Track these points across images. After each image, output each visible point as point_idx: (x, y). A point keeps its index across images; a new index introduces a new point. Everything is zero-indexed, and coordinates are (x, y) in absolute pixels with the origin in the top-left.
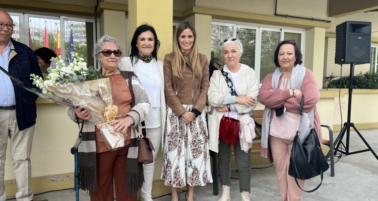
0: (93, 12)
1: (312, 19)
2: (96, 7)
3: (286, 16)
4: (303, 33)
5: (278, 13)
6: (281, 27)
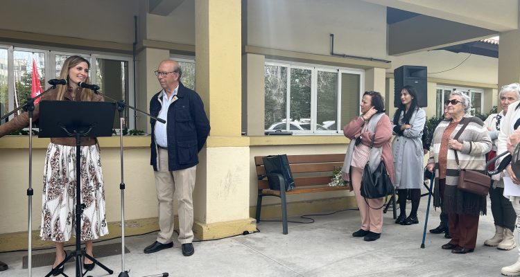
0: (131, 49)
1: (371, 59)
2: (135, 44)
3: (344, 56)
4: (362, 73)
5: (334, 52)
6: (338, 68)
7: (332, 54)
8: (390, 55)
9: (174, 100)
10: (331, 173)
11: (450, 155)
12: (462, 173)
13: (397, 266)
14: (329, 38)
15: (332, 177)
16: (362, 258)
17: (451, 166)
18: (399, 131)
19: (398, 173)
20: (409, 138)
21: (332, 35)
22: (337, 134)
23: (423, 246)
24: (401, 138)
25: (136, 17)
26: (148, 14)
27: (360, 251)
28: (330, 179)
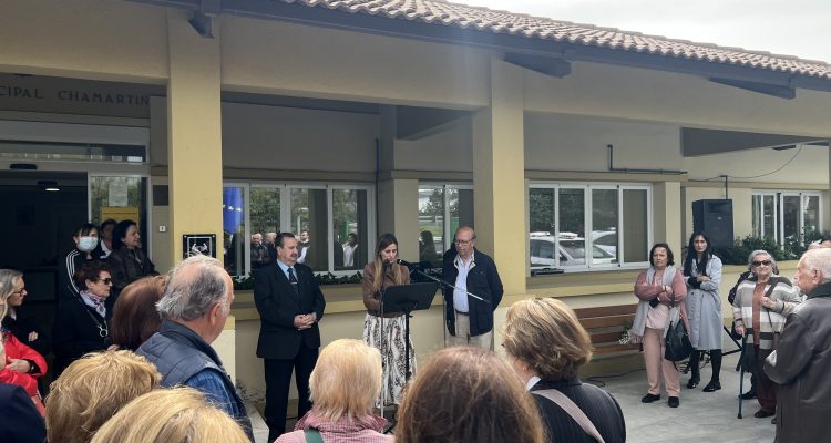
1: (661, 172)
2: (378, 173)
3: (625, 170)
4: (648, 188)
5: (614, 167)
6: (618, 184)
7: (611, 169)
8: (685, 155)
9: (472, 267)
10: (621, 329)
11: (763, 317)
12: (776, 337)
13: (702, 432)
14: (607, 150)
15: (623, 333)
16: (665, 425)
17: (765, 329)
18: (694, 284)
19: (697, 332)
20: (708, 291)
21: (610, 146)
22: (618, 268)
23: (740, 416)
24: (697, 291)
25: (377, 141)
26: (396, 141)
27: (662, 418)
28: (621, 335)
